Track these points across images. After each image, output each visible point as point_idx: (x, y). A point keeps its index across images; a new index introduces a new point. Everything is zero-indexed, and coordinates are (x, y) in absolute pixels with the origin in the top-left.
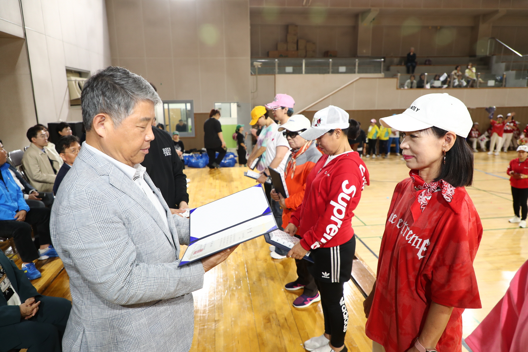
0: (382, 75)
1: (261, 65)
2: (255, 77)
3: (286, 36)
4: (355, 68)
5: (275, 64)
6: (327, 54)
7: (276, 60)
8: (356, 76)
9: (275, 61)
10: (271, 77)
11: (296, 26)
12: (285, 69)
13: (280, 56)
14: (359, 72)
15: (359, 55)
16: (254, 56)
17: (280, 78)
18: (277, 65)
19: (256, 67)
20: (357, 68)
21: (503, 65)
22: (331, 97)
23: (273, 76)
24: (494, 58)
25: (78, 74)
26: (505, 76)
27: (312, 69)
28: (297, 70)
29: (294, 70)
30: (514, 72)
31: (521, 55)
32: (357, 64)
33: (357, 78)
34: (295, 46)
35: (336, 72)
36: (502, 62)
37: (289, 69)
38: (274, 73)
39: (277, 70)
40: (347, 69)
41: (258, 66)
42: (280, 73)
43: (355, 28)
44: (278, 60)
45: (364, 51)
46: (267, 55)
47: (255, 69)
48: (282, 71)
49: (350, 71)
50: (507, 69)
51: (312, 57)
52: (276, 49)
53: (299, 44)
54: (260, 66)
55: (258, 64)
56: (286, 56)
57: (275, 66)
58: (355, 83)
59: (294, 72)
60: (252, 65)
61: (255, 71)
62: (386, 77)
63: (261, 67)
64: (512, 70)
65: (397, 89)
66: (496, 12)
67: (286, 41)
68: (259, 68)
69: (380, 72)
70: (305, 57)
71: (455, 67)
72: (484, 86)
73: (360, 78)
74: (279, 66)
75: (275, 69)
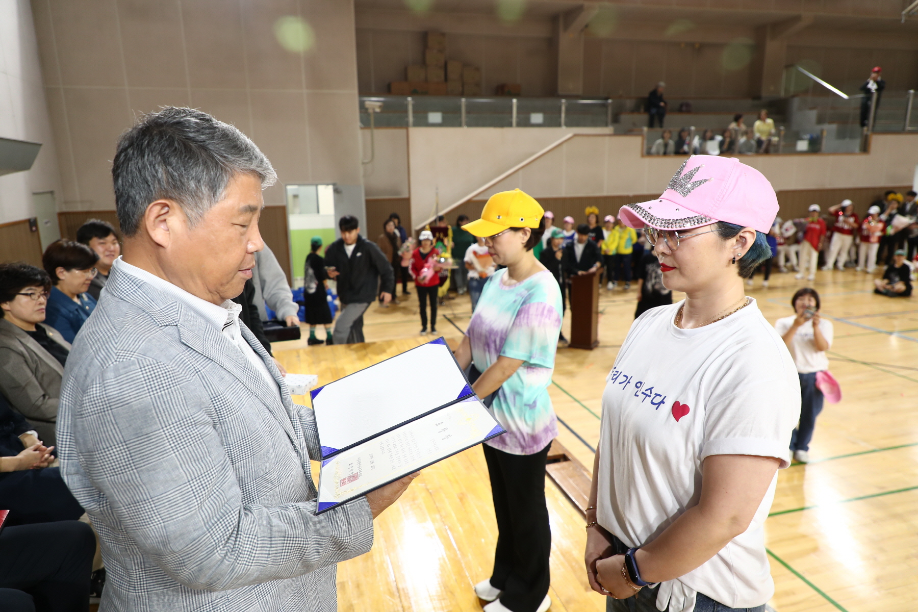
0: (609, 130)
1: (380, 107)
2: (367, 132)
3: (424, 54)
4: (560, 117)
5: (406, 106)
6: (502, 91)
7: (409, 99)
8: (565, 133)
9: (406, 100)
10: (401, 132)
11: (443, 35)
12: (426, 118)
13: (413, 93)
14: (569, 124)
15: (560, 92)
16: (365, 90)
17: (418, 135)
18: (410, 109)
19: (370, 111)
20: (563, 115)
21: (813, 114)
22: (520, 172)
23: (403, 131)
24: (796, 102)
26: (825, 134)
27: (479, 118)
28: (451, 119)
29: (443, 118)
30: (834, 127)
31: (845, 96)
32: (563, 108)
33: (569, 135)
34: (442, 73)
35: (525, 123)
36: (812, 108)
37: (435, 117)
38: (406, 126)
39: (411, 119)
40: (545, 118)
41: (374, 109)
42: (416, 124)
43: (552, 44)
44: (413, 99)
45: (567, 84)
46: (386, 89)
47: (369, 115)
48: (422, 122)
49: (552, 121)
50: (821, 120)
51: (476, 95)
52: (406, 78)
53: (450, 68)
54: (378, 110)
55: (374, 103)
56: (425, 93)
57: (406, 111)
58: (565, 146)
59: (445, 124)
60: (362, 108)
61: (368, 120)
62: (616, 133)
63: (381, 112)
64: (831, 122)
65: (643, 156)
66: (797, 19)
67: (423, 63)
68: (375, 113)
69: (606, 125)
70: (462, 94)
71: (732, 117)
72: (791, 150)
73: (575, 135)
74: (414, 112)
75: (407, 116)
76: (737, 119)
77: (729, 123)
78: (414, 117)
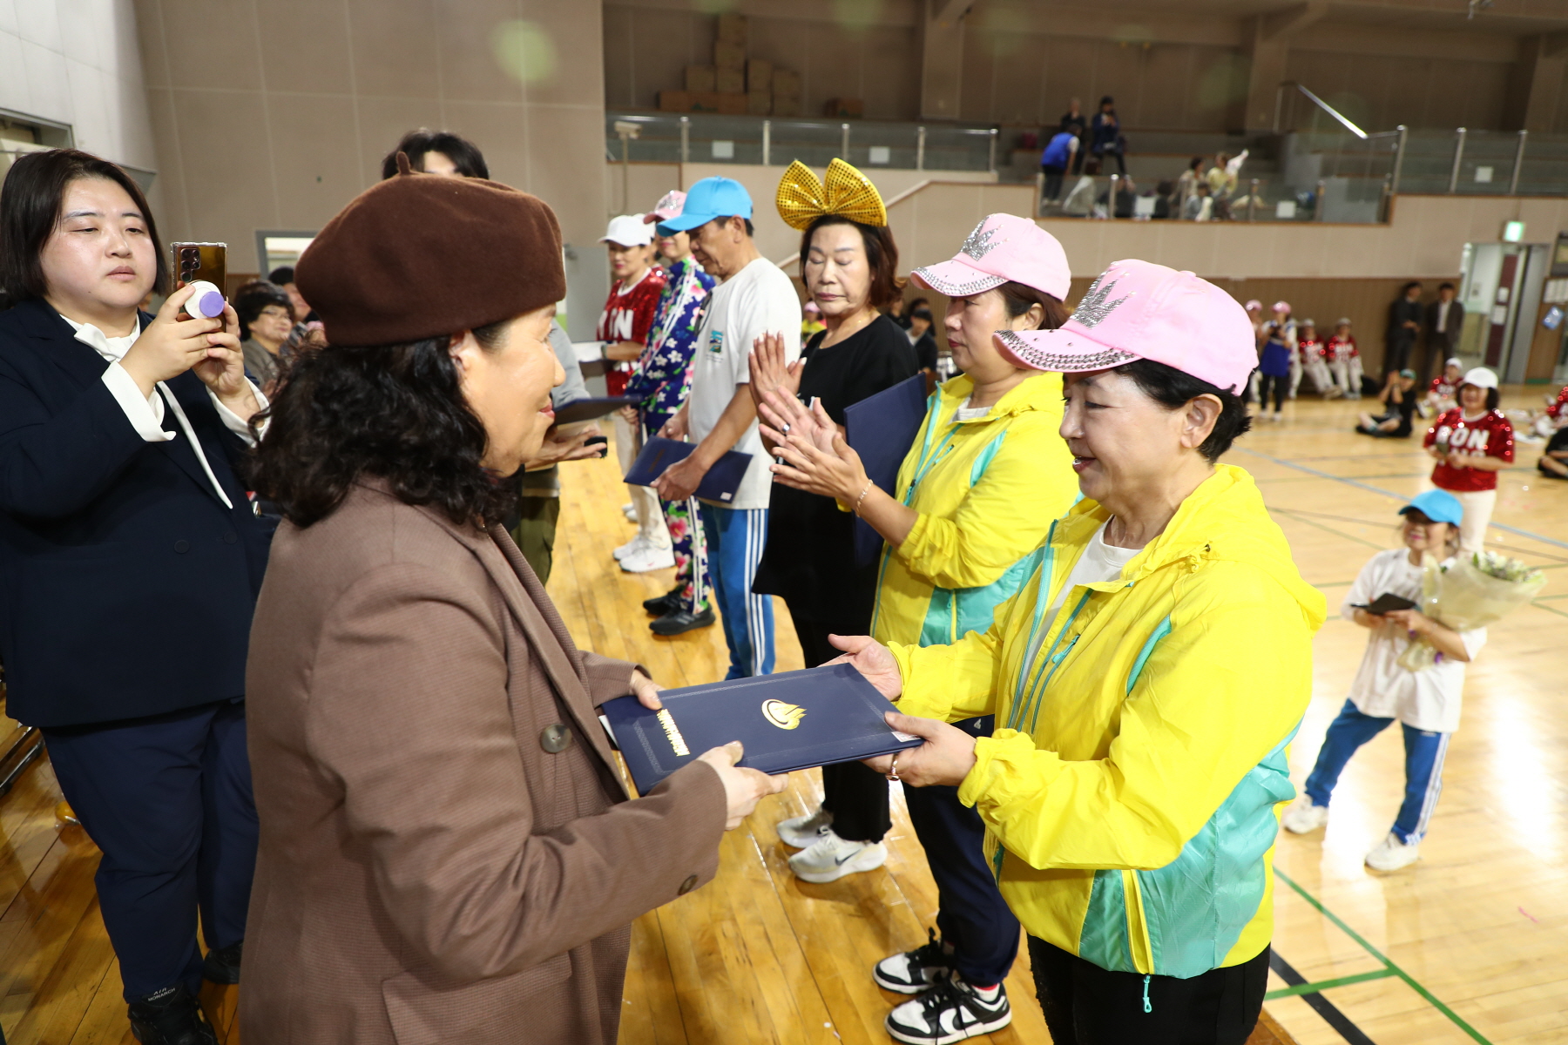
0: (991, 176)
1: (637, 131)
2: (618, 168)
3: (713, 48)
4: (916, 154)
5: (679, 130)
6: (833, 109)
7: (684, 119)
8: (919, 178)
9: (680, 121)
10: (668, 170)
11: (743, 19)
12: (710, 149)
13: (695, 109)
14: (928, 166)
15: (925, 114)
16: (616, 103)
18: (685, 134)
19: (623, 137)
20: (921, 152)
21: (1316, 161)
23: (673, 169)
24: (1293, 141)
25: (30, 133)
26: (1322, 192)
27: (791, 152)
28: (747, 154)
29: (736, 150)
30: (1343, 182)
31: (1362, 134)
32: (921, 142)
33: (923, 183)
34: (740, 79)
35: (862, 161)
36: (1314, 152)
37: (723, 149)
38: (674, 159)
39: (685, 150)
40: (892, 155)
41: (628, 134)
42: (695, 159)
43: (914, 36)
44: (690, 120)
45: (939, 103)
46: (654, 103)
47: (621, 143)
48: (703, 156)
49: (903, 160)
50: (1326, 172)
51: (791, 115)
52: (683, 85)
53: (751, 75)
54: (634, 136)
55: (630, 125)
56: (714, 110)
57: (679, 138)
58: (915, 198)
59: (737, 159)
60: (611, 132)
61: (619, 151)
62: (1004, 181)
63: (639, 138)
64: (1340, 175)
66: (1301, 9)
67: (711, 63)
68: (630, 140)
69: (987, 169)
70: (770, 114)
71: (1188, 161)
72: (1267, 216)
73: (932, 183)
74: (691, 139)
75: (680, 147)
76: (1194, 166)
77: (1182, 172)
78: (690, 147)
